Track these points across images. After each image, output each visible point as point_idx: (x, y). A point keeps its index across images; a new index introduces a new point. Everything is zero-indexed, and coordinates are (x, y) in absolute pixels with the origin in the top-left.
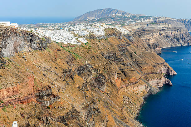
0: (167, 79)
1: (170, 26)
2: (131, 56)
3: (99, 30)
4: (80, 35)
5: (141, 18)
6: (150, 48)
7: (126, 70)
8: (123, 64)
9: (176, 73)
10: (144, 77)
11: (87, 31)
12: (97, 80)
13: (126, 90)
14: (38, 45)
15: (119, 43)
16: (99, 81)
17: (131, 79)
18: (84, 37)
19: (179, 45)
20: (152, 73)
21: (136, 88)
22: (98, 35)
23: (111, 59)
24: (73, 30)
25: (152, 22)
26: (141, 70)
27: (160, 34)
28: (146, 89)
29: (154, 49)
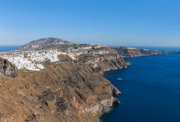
0: (115, 98)
1: (107, 52)
2: (83, 80)
3: (54, 56)
4: (37, 61)
5: (81, 46)
6: (94, 71)
7: (81, 93)
8: (78, 87)
9: (120, 93)
10: (96, 98)
11: (42, 58)
12: (60, 104)
13: (83, 112)
14: (11, 71)
15: (72, 68)
16: (62, 105)
17: (87, 101)
18: (41, 63)
19: (116, 68)
20: (103, 94)
21: (91, 109)
22: (53, 61)
23: (67, 83)
24: (29, 57)
25: (90, 49)
26: (94, 91)
27: (100, 59)
28: (99, 109)
29: (98, 72)
